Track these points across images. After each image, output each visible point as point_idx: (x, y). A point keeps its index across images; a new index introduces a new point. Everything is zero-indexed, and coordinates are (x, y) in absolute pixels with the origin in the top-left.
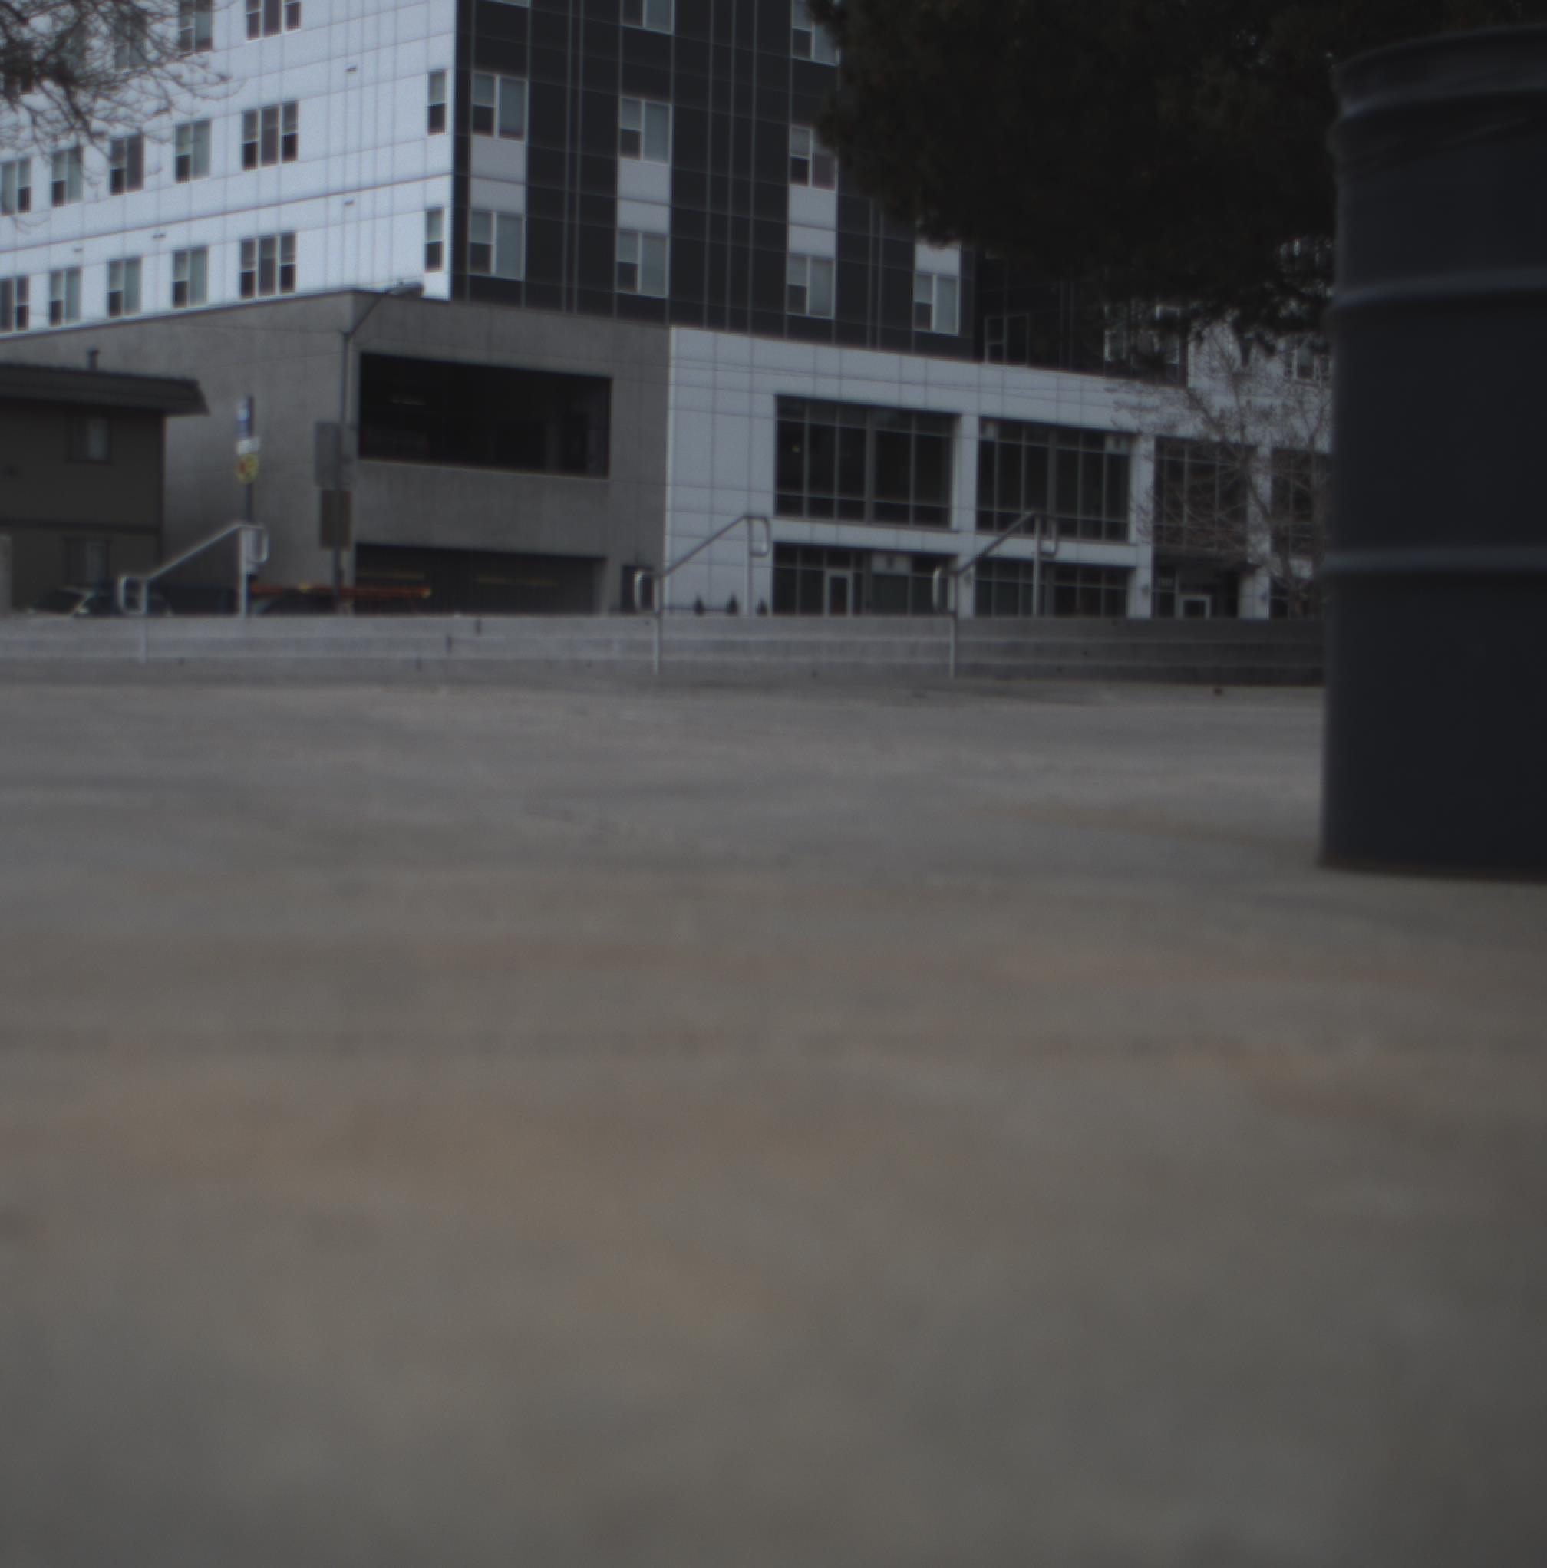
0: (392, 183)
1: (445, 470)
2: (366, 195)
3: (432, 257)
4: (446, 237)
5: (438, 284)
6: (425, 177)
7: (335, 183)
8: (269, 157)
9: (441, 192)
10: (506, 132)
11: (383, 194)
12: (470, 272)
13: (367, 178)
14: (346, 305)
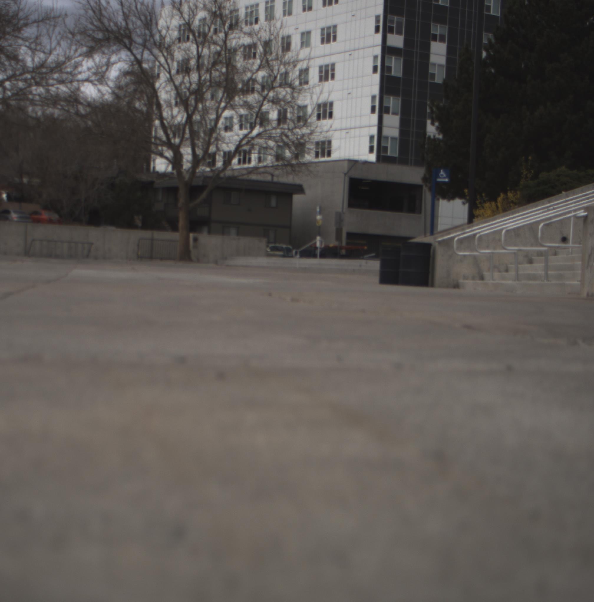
0: (360, 127)
1: (373, 212)
2: (353, 131)
3: (371, 150)
4: (375, 144)
5: (372, 158)
6: (370, 126)
7: (344, 126)
8: (325, 118)
9: (374, 131)
10: (394, 113)
11: (358, 130)
12: (382, 154)
13: (353, 125)
14: (346, 164)
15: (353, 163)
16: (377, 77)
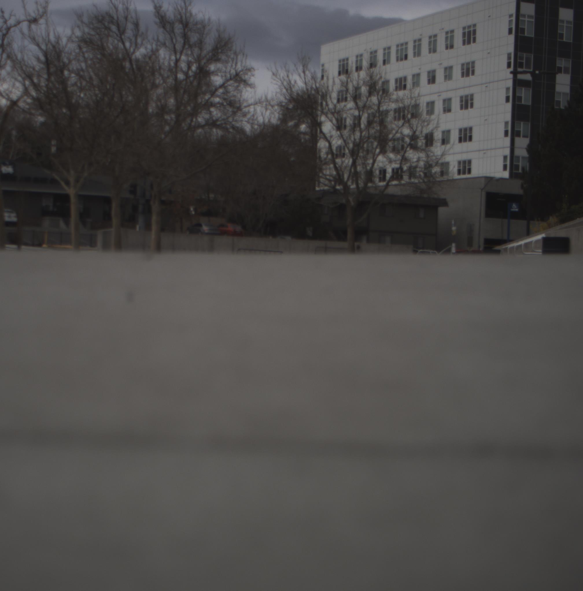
0: (495, 149)
2: (489, 152)
3: (505, 168)
4: (508, 163)
5: (506, 175)
6: (504, 148)
7: (482, 148)
8: (465, 141)
9: (507, 152)
10: (524, 136)
11: (493, 151)
12: (514, 171)
13: (489, 147)
14: (483, 180)
15: (489, 180)
16: (509, 106)
